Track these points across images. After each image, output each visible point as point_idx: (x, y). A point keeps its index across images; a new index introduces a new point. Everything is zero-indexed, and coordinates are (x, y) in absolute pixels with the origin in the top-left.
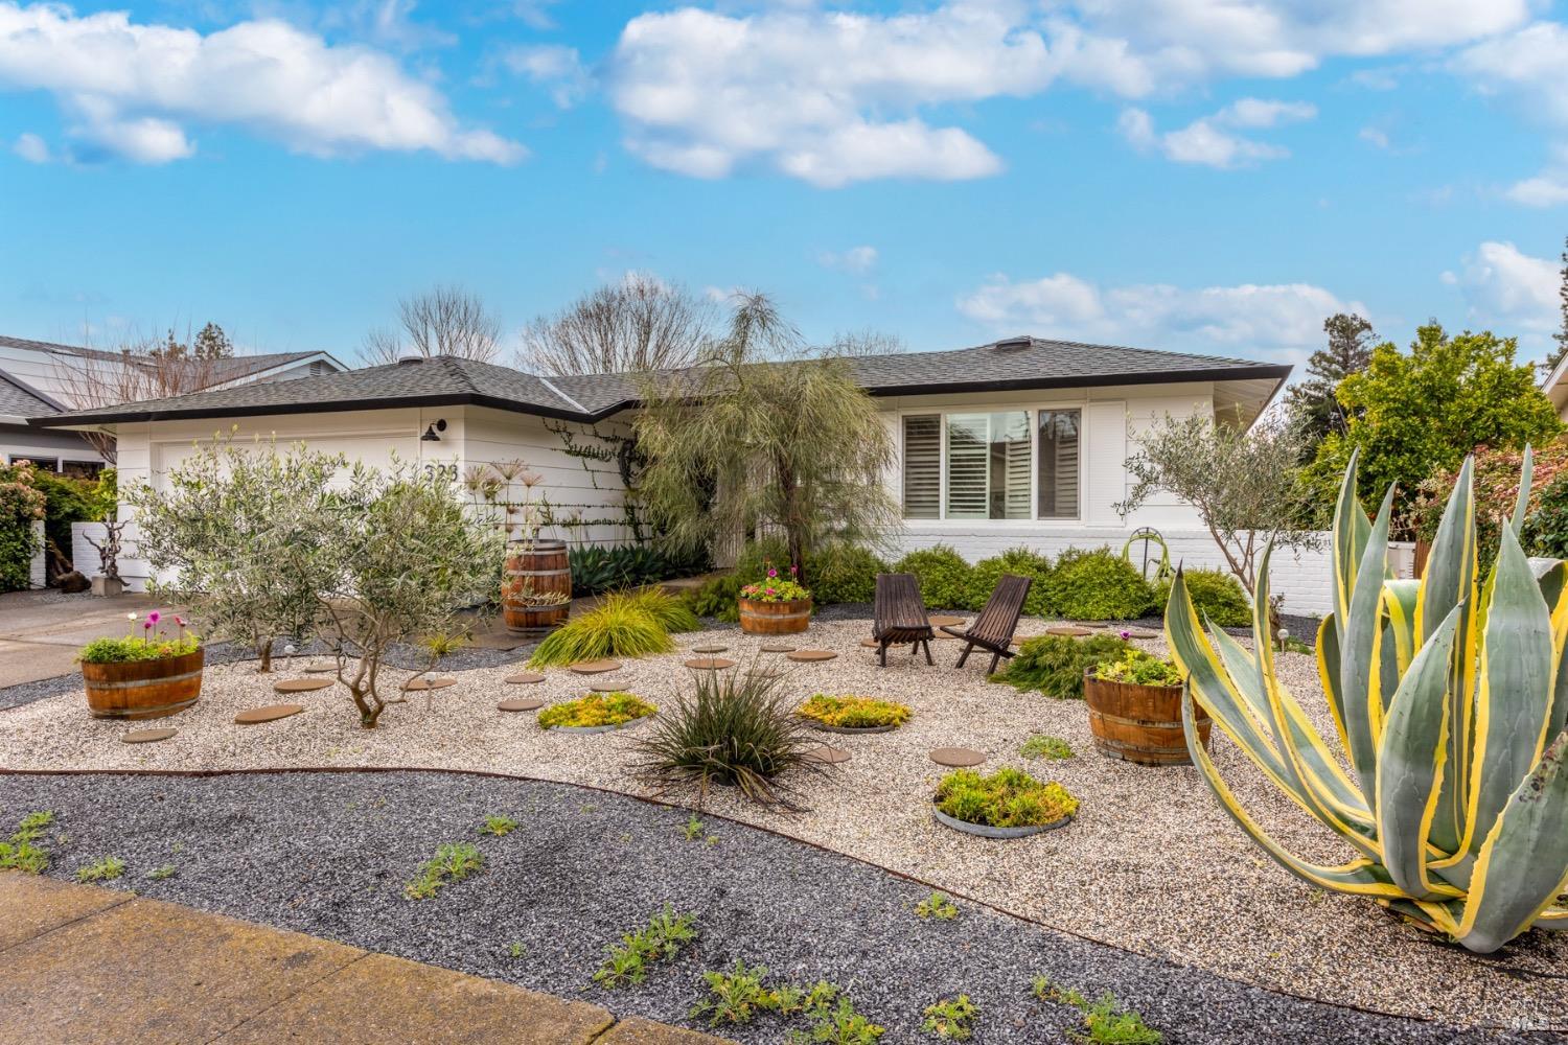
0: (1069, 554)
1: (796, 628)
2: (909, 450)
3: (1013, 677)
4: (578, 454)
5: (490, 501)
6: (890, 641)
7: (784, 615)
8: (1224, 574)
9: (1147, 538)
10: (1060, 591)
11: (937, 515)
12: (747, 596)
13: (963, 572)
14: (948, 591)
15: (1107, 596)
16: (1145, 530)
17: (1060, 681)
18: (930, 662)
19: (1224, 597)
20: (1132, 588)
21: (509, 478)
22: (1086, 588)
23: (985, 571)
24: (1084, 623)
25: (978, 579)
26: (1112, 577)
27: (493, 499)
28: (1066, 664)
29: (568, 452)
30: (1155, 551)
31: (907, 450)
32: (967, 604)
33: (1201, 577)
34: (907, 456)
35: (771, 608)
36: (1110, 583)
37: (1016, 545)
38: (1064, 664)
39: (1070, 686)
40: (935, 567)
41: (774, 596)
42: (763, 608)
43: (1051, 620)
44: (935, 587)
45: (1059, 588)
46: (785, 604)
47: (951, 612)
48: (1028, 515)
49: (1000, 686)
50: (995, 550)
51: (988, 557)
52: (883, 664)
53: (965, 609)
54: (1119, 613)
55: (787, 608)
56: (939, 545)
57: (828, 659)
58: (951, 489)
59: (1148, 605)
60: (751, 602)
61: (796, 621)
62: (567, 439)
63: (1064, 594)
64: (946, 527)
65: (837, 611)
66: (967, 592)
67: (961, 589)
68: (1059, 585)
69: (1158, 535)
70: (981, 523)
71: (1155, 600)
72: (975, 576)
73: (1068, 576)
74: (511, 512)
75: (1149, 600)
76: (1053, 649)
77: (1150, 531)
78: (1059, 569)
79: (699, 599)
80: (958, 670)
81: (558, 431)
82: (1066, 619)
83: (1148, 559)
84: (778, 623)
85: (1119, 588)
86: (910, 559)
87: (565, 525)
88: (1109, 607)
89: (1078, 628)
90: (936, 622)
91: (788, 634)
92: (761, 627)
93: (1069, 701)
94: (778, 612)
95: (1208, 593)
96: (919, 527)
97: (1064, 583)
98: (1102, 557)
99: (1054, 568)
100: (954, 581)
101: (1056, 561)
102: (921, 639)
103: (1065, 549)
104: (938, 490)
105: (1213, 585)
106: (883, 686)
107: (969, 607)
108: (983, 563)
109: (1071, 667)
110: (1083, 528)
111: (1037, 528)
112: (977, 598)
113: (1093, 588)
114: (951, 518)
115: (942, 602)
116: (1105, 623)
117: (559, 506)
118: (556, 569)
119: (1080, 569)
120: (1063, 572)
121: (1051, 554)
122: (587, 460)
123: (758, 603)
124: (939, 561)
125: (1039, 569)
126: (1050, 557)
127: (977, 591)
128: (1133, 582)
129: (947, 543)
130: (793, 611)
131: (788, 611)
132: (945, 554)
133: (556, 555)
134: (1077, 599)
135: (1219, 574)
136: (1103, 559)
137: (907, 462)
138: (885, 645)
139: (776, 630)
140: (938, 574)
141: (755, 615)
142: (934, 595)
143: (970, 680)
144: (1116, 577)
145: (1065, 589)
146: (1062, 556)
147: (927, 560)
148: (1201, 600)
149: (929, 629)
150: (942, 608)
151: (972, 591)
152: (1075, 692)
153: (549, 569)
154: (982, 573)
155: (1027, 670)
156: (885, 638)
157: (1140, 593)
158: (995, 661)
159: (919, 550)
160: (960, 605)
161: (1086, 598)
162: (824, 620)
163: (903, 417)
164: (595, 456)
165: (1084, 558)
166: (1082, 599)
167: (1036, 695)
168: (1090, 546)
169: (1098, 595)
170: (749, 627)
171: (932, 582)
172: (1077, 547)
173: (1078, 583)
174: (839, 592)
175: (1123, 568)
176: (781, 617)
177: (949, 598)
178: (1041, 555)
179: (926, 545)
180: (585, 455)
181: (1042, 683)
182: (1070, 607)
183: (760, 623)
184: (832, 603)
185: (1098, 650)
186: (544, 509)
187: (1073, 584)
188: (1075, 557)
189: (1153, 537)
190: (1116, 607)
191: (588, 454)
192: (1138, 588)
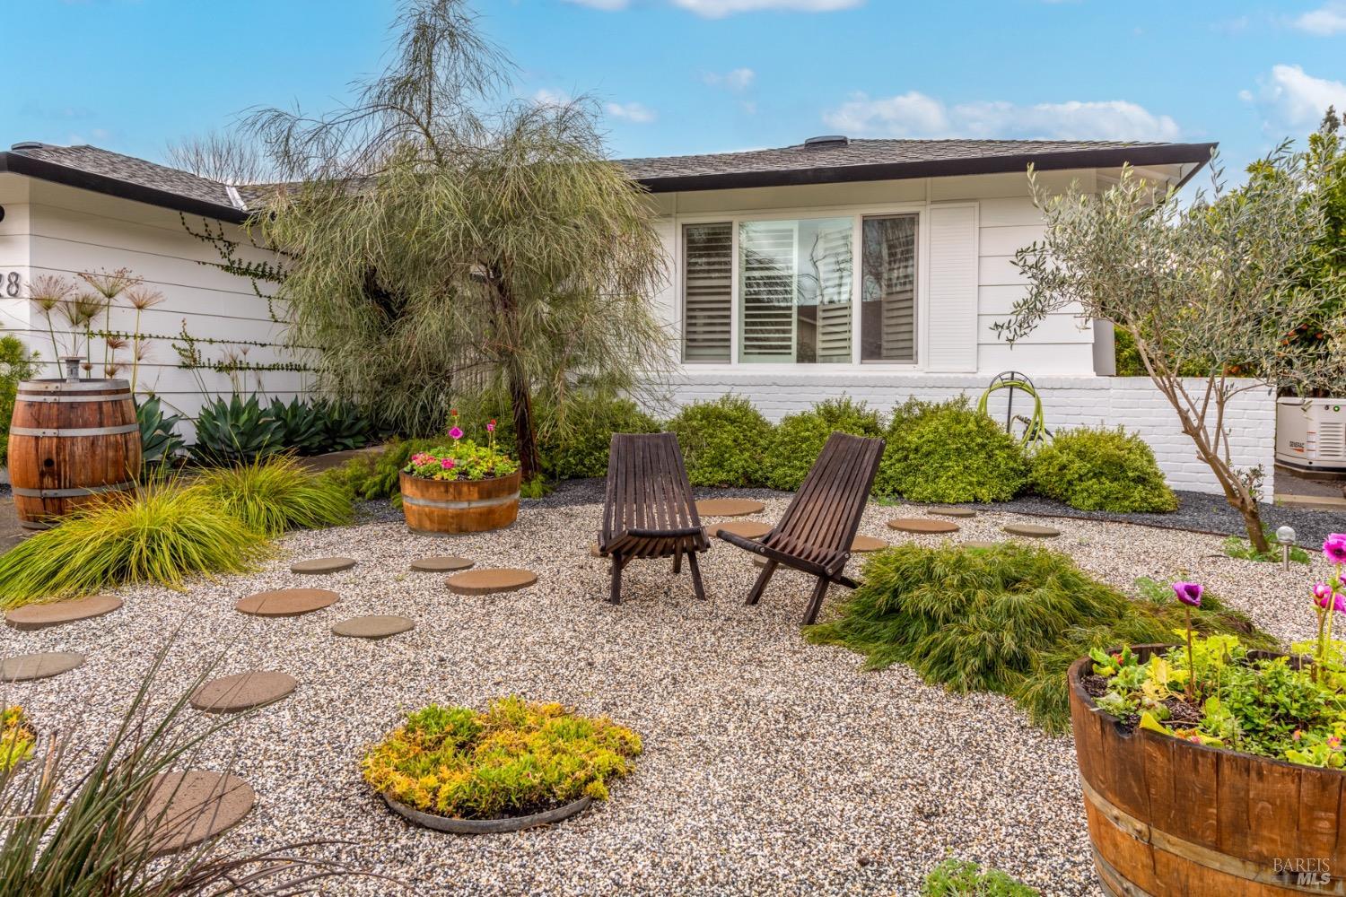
0: (909, 407)
1: (489, 523)
2: (691, 272)
3: (854, 632)
4: (246, 272)
5: (81, 329)
6: (629, 554)
7: (469, 501)
8: (1128, 436)
9: (1011, 387)
10: (899, 461)
11: (727, 358)
12: (412, 470)
13: (761, 434)
14: (738, 461)
15: (966, 468)
16: (1009, 375)
17: (952, 652)
18: (701, 594)
19: (1135, 469)
20: (1000, 456)
21: (110, 296)
22: (937, 457)
23: (793, 432)
24: (936, 509)
25: (782, 443)
26: (972, 440)
27: (87, 326)
28: (960, 611)
29: (227, 269)
30: (1024, 405)
31: (689, 272)
32: (767, 478)
33: (1097, 439)
34: (689, 279)
35: (447, 491)
36: (969, 449)
37: (834, 396)
38: (957, 611)
39: (976, 662)
40: (722, 427)
41: (455, 470)
42: (433, 492)
43: (890, 504)
44: (722, 455)
45: (896, 456)
46: (472, 484)
47: (745, 490)
48: (846, 358)
49: (829, 650)
50: (805, 404)
51: (796, 412)
52: (615, 599)
53: (763, 486)
54: (983, 493)
55: (475, 491)
56: (728, 397)
57: (515, 588)
58: (746, 332)
59: (1023, 480)
60: (415, 482)
61: (491, 511)
62: (224, 250)
63: (903, 464)
64: (740, 373)
65: (580, 490)
66: (767, 462)
67: (758, 457)
68: (896, 452)
69: (1028, 383)
70: (786, 369)
71: (1034, 474)
72: (778, 439)
73: (909, 438)
74: (114, 346)
75: (1024, 474)
76: (929, 574)
77: (1016, 376)
78: (894, 429)
79: (372, 473)
80: (751, 611)
81: (209, 238)
82: (909, 501)
83: (1012, 417)
84: (459, 516)
85: (983, 455)
86: (688, 417)
87: (220, 368)
88: (971, 484)
89: (933, 517)
90: (713, 516)
91: (477, 532)
92: (431, 521)
93: (979, 697)
94: (458, 496)
95: (1112, 464)
96: (704, 373)
97: (903, 448)
98: (956, 413)
99: (887, 428)
100: (748, 445)
101: (892, 417)
102: (684, 550)
103: (904, 401)
104: (729, 324)
105: (1117, 452)
106: (599, 658)
107: (769, 483)
108: (789, 420)
109: (973, 618)
110: (922, 374)
111: (860, 374)
112: (780, 471)
113: (947, 456)
114: (744, 362)
115: (732, 476)
116: (967, 510)
117: (211, 341)
118: (101, 425)
119: (927, 429)
120: (903, 434)
121: (883, 407)
122: (261, 283)
123: (427, 481)
124: (727, 418)
125: (867, 429)
126: (882, 413)
127: (780, 460)
128: (1002, 448)
129: (739, 394)
130: (486, 494)
131: (476, 495)
132: (737, 408)
133: (100, 404)
134: (924, 472)
135: (1121, 435)
136: (958, 414)
137: (689, 288)
138: (619, 564)
139: (457, 527)
140: (726, 436)
141: (422, 502)
142: (721, 466)
143: (771, 635)
144: (979, 440)
145: (906, 458)
146: (900, 410)
147: (710, 417)
148: (1102, 473)
149: (697, 534)
150: (731, 485)
151: (775, 459)
152: (986, 677)
153: (85, 426)
154: (788, 434)
155: (878, 617)
156: (620, 550)
157: (1012, 464)
158: (819, 595)
159: (701, 403)
160: (757, 481)
161: (936, 470)
162: (552, 505)
163: (683, 226)
164: (271, 277)
165: (928, 413)
166: (931, 472)
167: (903, 675)
168: (938, 398)
169: (955, 467)
170: (413, 521)
171: (717, 447)
172: (921, 399)
173: (925, 449)
174: (587, 462)
175: (984, 426)
176: (465, 505)
177: (740, 471)
178: (868, 409)
179: (711, 397)
180: (256, 275)
181: (918, 650)
182: (914, 484)
183: (430, 516)
184: (576, 477)
185: (1017, 580)
186: (185, 345)
187: (916, 450)
188: (917, 411)
189: (1021, 386)
190: (981, 484)
191: (261, 273)
192: (1010, 457)
